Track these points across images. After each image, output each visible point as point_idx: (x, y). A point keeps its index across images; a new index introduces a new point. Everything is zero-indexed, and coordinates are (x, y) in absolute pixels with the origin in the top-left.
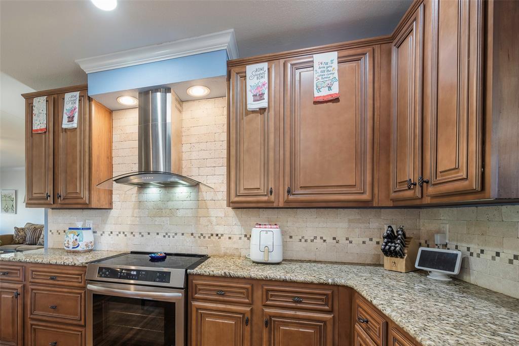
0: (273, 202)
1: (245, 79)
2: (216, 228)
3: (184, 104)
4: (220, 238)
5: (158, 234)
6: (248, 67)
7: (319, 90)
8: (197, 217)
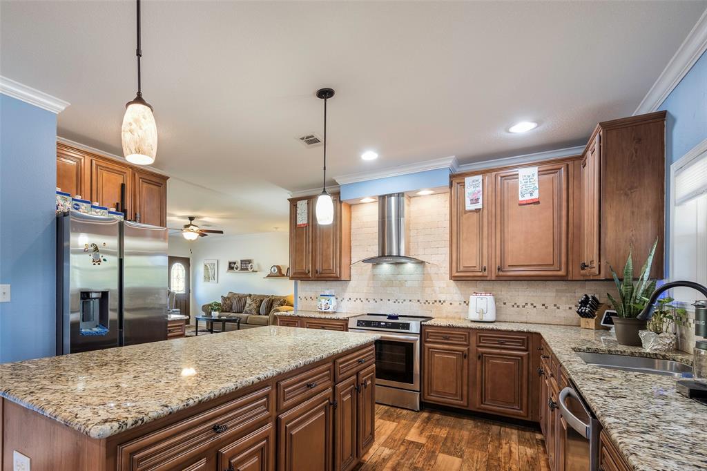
0: (486, 277)
1: (464, 188)
2: (440, 295)
3: (412, 199)
4: (442, 304)
5: (389, 300)
6: (466, 179)
7: (523, 196)
8: (423, 288)
